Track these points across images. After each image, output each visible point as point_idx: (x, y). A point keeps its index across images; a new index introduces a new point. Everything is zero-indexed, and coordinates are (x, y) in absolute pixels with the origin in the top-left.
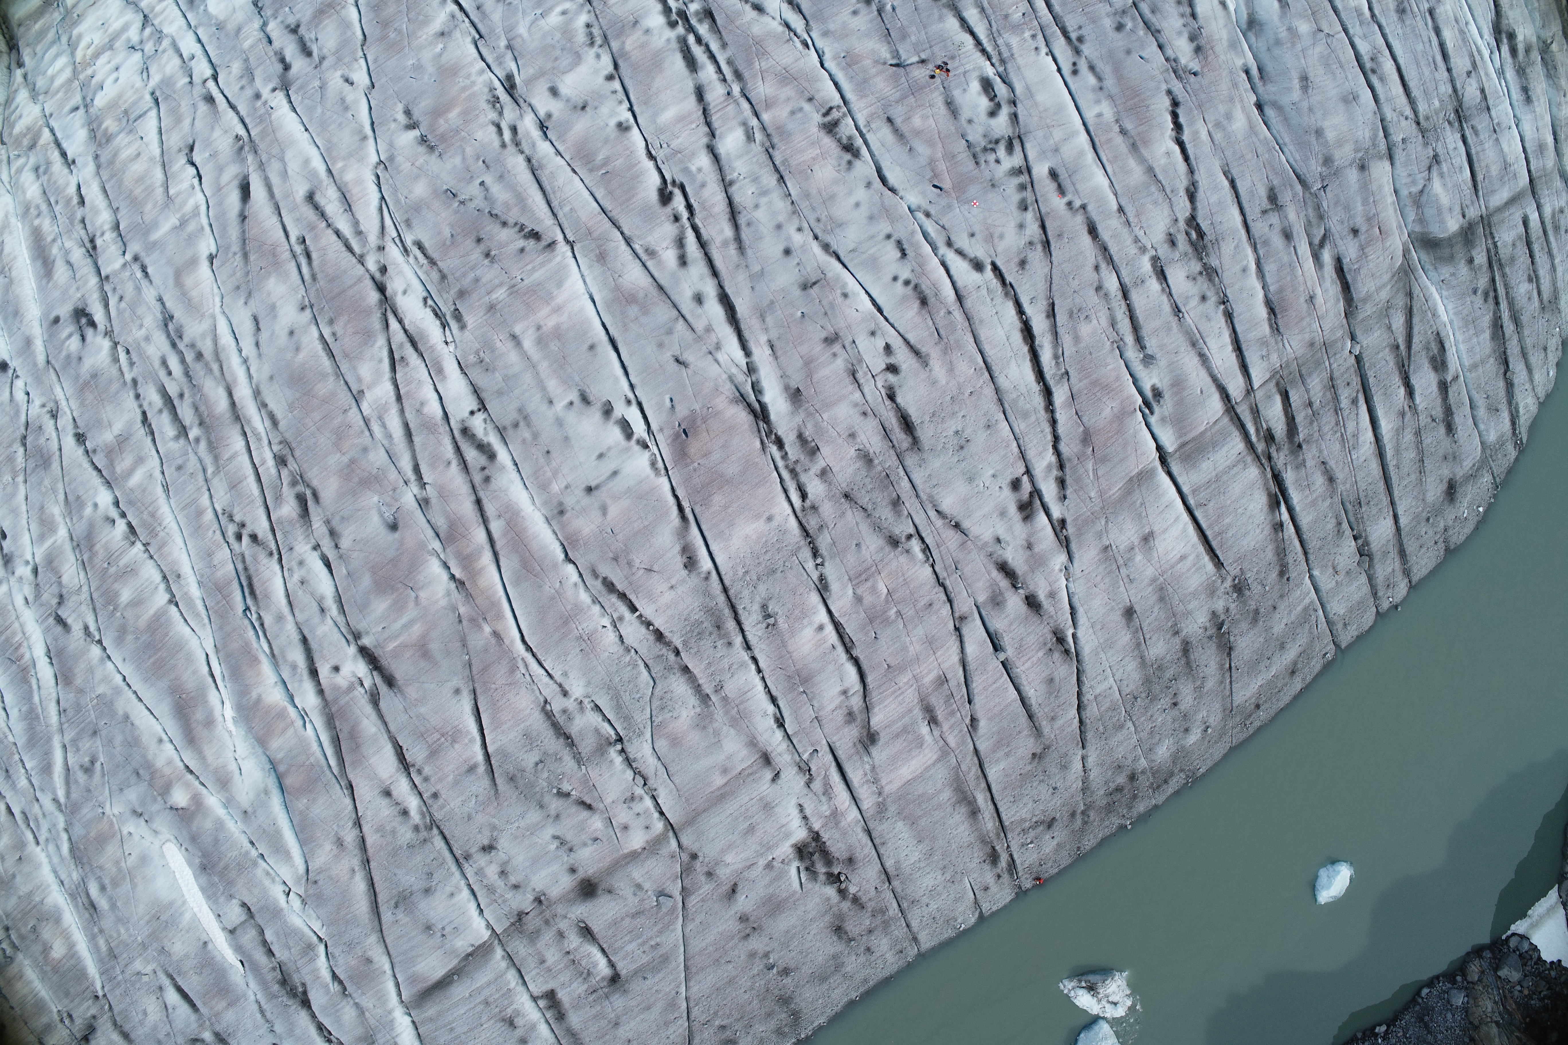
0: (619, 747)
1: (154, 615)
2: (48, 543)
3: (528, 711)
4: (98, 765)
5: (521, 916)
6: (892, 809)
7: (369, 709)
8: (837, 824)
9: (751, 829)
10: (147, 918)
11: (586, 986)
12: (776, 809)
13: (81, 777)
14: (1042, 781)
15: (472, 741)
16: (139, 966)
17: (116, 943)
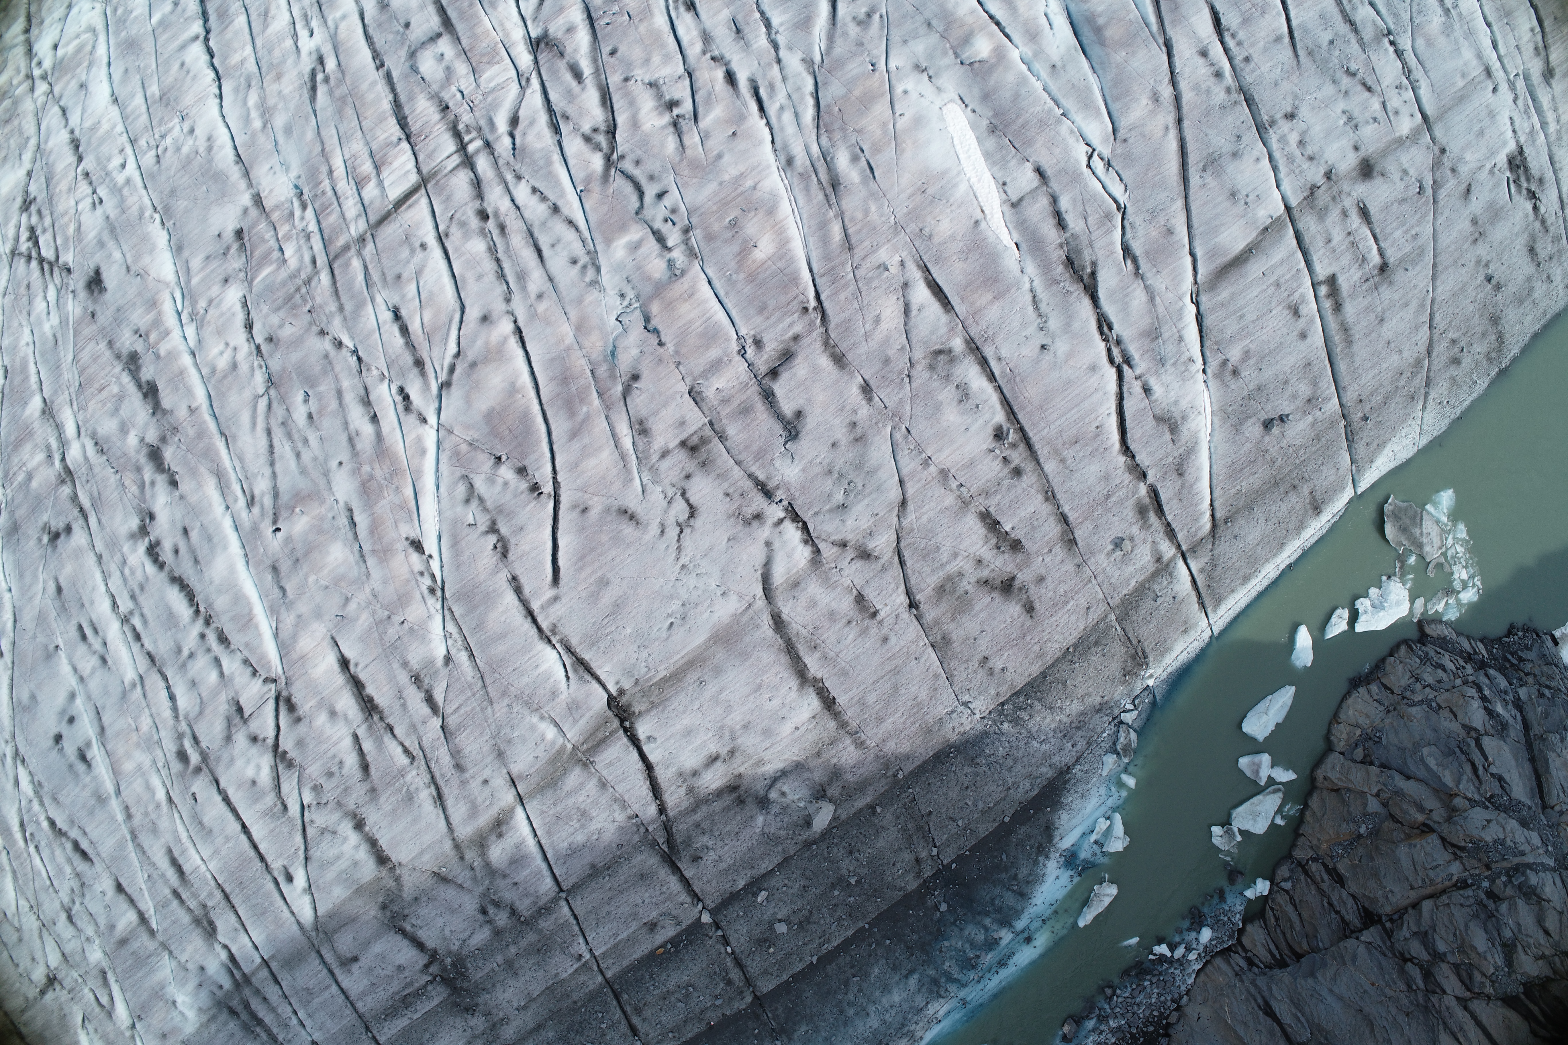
0: (1391, 38)
4: (876, 17)
5: (1313, 189)
10: (909, 191)
11: (1361, 273)
12: (1498, 118)
13: (853, 28)
16: (883, 255)
17: (858, 226)
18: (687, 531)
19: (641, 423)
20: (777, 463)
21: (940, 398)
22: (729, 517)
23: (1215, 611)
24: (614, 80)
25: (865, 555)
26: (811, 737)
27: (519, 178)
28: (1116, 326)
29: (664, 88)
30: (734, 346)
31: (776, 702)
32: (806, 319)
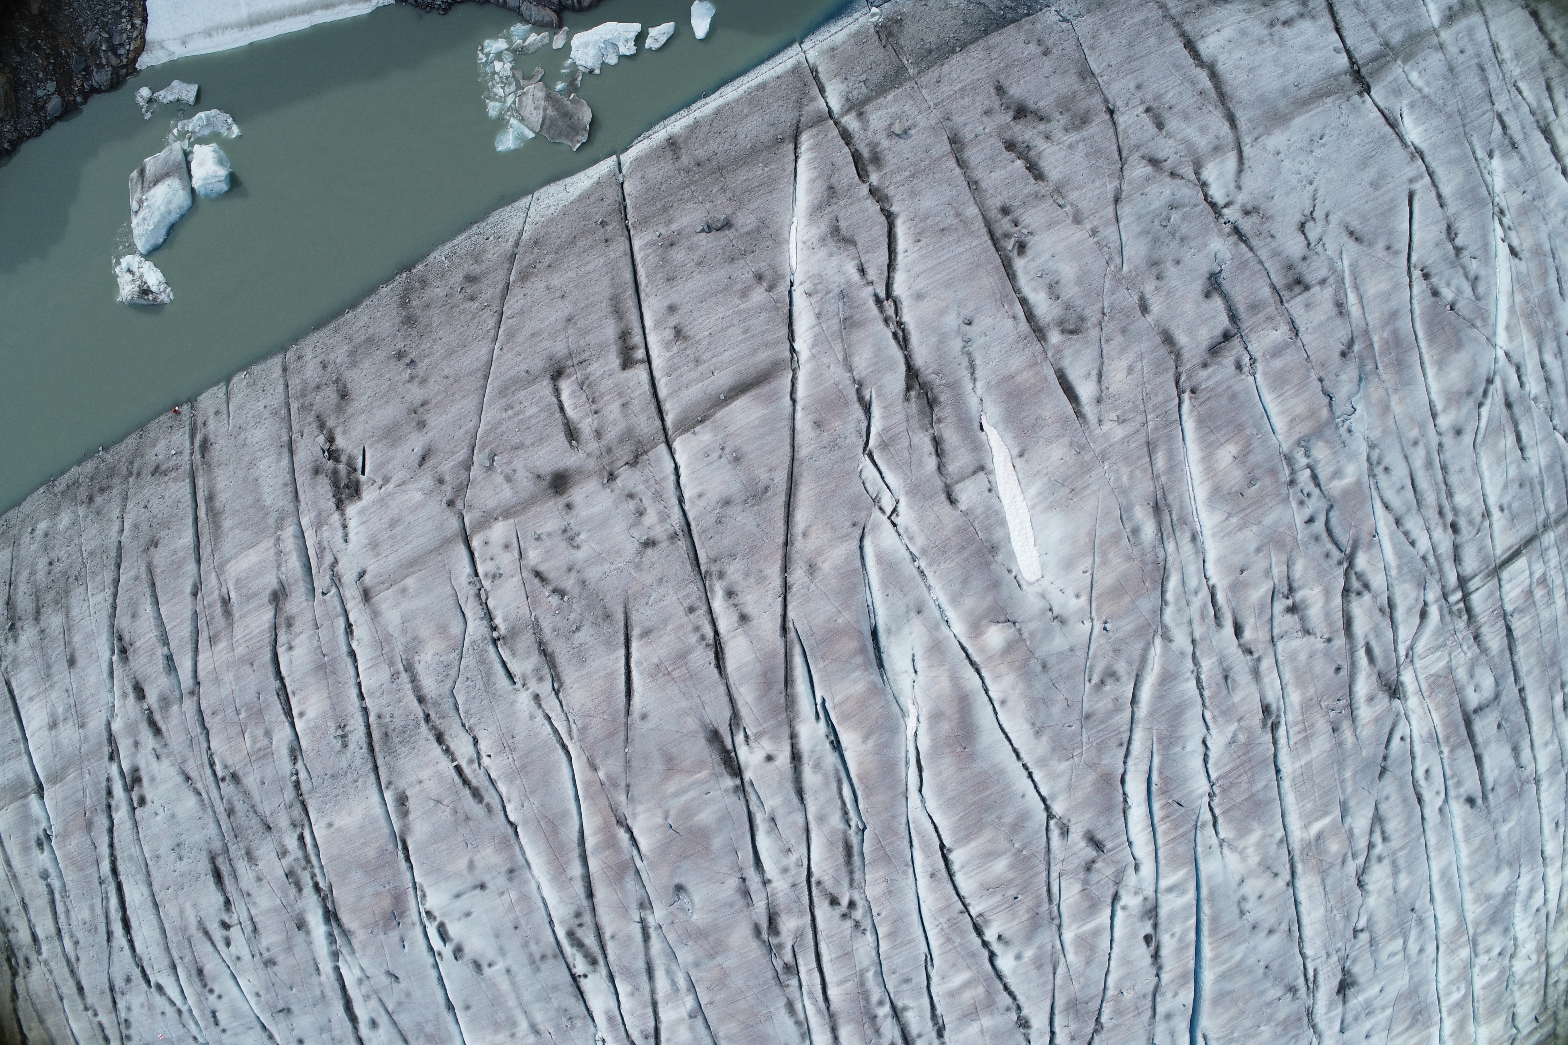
0: (495, 635)
1: (972, 840)
2: (1089, 926)
3: (575, 686)
4: (1096, 679)
5: (634, 462)
6: (271, 520)
7: (744, 711)
8: (319, 515)
9: (393, 524)
10: (1088, 492)
11: (588, 370)
12: (367, 542)
13: (1121, 667)
14: (155, 517)
15: (639, 663)
16: (1119, 432)
17: (1140, 463)
18: (1307, 212)
19: (1341, 313)
20: (1228, 255)
21: (1077, 289)
22: (1272, 217)
23: (799, 62)
24: (1340, 641)
25: (1154, 162)
26: (1205, 21)
27: (1424, 558)
28: (890, 335)
29: (1298, 627)
30: (1260, 367)
31: (1237, 55)
32: (1194, 382)
